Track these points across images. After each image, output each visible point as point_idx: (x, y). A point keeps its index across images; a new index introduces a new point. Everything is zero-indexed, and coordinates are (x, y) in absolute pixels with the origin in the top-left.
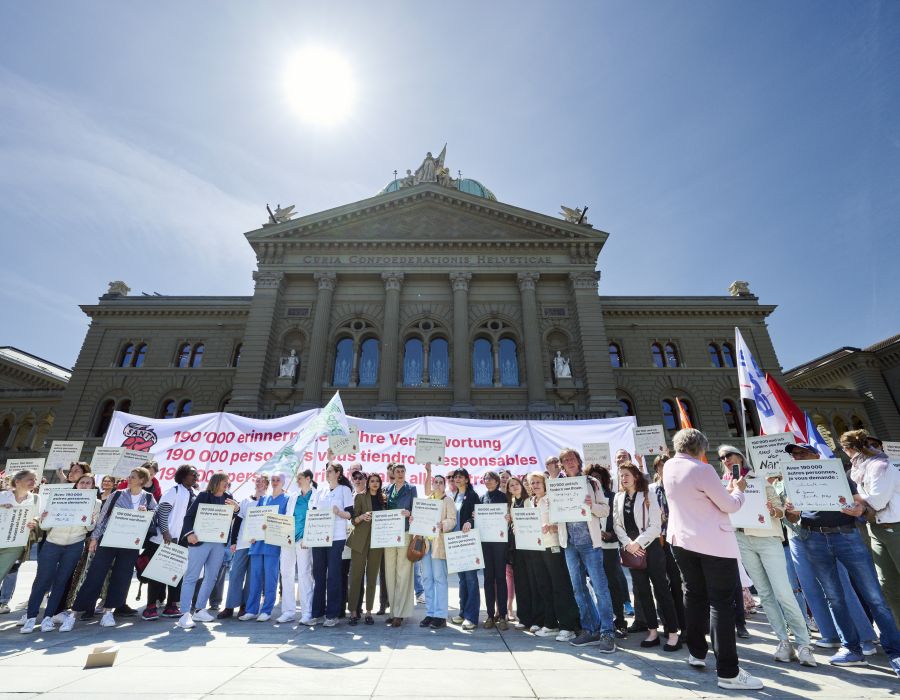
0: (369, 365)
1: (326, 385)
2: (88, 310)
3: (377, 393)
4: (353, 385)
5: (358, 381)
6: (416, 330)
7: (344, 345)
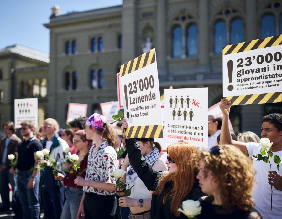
0: (192, 42)
1: (169, 58)
2: (47, 26)
3: (198, 60)
4: (184, 57)
5: (187, 53)
6: (220, 16)
7: (176, 31)
